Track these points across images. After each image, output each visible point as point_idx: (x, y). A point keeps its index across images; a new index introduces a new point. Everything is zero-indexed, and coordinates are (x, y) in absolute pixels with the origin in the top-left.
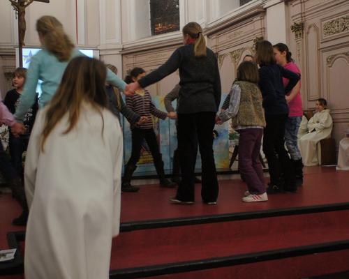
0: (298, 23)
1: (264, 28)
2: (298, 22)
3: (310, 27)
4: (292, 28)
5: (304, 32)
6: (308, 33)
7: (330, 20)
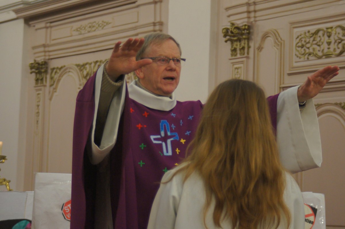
0: (240, 23)
1: (161, 24)
2: (241, 21)
3: (265, 36)
4: (226, 33)
5: (252, 44)
6: (260, 48)
7: (313, 29)
